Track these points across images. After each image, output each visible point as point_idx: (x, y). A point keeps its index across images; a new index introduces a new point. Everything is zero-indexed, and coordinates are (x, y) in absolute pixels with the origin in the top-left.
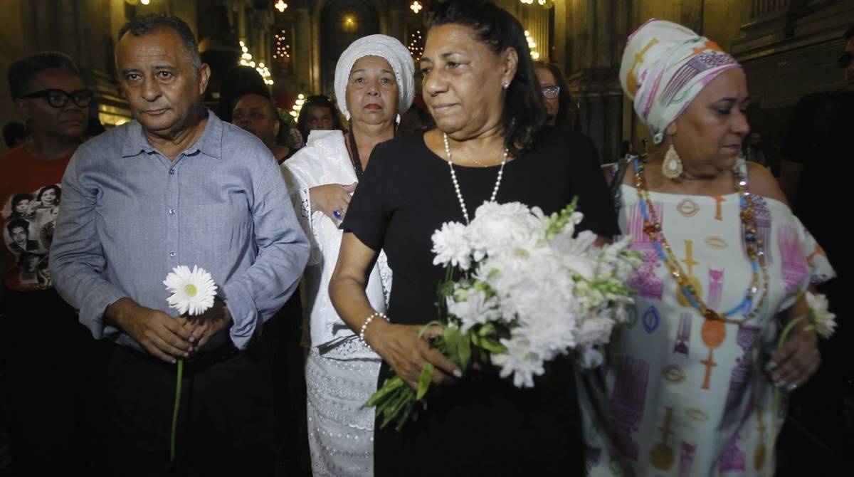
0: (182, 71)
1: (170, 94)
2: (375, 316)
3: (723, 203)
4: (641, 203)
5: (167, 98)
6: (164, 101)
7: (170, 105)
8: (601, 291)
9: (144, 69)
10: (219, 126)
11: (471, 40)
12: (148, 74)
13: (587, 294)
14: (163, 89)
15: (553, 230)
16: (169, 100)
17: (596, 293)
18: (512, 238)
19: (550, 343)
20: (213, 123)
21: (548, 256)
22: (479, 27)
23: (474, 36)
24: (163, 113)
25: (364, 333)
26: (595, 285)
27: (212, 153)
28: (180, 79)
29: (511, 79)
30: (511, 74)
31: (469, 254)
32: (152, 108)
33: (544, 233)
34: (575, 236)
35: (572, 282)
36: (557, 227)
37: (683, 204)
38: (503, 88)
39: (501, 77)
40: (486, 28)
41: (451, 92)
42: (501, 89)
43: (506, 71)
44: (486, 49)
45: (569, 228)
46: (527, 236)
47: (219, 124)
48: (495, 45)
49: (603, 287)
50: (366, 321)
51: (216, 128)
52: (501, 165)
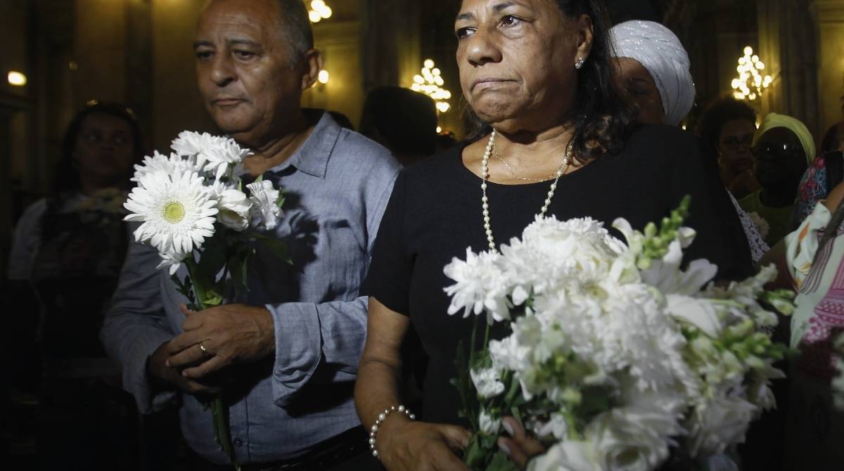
0: (271, 50)
1: (248, 78)
5: (244, 82)
6: (238, 87)
7: (247, 95)
8: (736, 353)
9: (216, 41)
10: (331, 134)
12: (221, 48)
13: (714, 361)
14: (239, 70)
15: (648, 252)
16: (246, 87)
17: (729, 358)
18: (578, 266)
20: (323, 130)
21: (639, 296)
24: (236, 105)
27: (313, 170)
28: (267, 60)
29: (586, 55)
31: (504, 295)
32: (221, 96)
33: (632, 259)
34: (684, 266)
36: (654, 248)
38: (575, 68)
43: (580, 44)
45: (674, 253)
46: (604, 264)
47: (334, 131)
51: (328, 136)
52: (555, 179)
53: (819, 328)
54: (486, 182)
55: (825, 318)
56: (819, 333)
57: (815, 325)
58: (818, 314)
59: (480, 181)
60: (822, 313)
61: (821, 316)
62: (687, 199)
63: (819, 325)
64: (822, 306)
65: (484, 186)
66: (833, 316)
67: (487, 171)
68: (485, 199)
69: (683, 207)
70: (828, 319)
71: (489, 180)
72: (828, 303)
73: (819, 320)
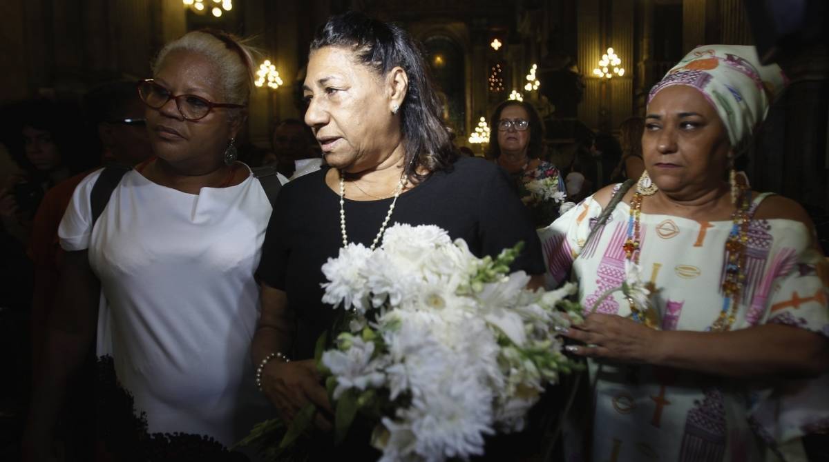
2: (272, 357)
3: (709, 229)
4: (631, 224)
8: (537, 364)
11: (348, 63)
15: (482, 276)
17: (529, 365)
19: (445, 445)
22: (357, 48)
23: (352, 58)
25: (260, 377)
26: (530, 354)
29: (400, 101)
30: (399, 97)
35: (497, 348)
37: (663, 225)
38: (392, 113)
39: (389, 100)
40: (367, 49)
41: (332, 123)
42: (390, 114)
43: (393, 95)
44: (367, 72)
48: (378, 67)
49: (540, 359)
50: (262, 363)
52: (394, 197)
53: (603, 287)
54: (344, 199)
55: (606, 279)
56: (604, 290)
57: (600, 285)
58: (600, 276)
59: (339, 198)
60: (603, 275)
61: (603, 278)
62: (521, 243)
63: (603, 285)
64: (601, 269)
65: (342, 202)
66: (611, 278)
67: (344, 191)
68: (342, 211)
69: (516, 249)
70: (608, 280)
71: (346, 197)
72: (605, 267)
73: (602, 281)
